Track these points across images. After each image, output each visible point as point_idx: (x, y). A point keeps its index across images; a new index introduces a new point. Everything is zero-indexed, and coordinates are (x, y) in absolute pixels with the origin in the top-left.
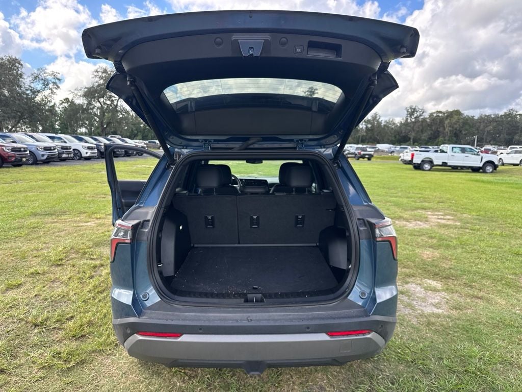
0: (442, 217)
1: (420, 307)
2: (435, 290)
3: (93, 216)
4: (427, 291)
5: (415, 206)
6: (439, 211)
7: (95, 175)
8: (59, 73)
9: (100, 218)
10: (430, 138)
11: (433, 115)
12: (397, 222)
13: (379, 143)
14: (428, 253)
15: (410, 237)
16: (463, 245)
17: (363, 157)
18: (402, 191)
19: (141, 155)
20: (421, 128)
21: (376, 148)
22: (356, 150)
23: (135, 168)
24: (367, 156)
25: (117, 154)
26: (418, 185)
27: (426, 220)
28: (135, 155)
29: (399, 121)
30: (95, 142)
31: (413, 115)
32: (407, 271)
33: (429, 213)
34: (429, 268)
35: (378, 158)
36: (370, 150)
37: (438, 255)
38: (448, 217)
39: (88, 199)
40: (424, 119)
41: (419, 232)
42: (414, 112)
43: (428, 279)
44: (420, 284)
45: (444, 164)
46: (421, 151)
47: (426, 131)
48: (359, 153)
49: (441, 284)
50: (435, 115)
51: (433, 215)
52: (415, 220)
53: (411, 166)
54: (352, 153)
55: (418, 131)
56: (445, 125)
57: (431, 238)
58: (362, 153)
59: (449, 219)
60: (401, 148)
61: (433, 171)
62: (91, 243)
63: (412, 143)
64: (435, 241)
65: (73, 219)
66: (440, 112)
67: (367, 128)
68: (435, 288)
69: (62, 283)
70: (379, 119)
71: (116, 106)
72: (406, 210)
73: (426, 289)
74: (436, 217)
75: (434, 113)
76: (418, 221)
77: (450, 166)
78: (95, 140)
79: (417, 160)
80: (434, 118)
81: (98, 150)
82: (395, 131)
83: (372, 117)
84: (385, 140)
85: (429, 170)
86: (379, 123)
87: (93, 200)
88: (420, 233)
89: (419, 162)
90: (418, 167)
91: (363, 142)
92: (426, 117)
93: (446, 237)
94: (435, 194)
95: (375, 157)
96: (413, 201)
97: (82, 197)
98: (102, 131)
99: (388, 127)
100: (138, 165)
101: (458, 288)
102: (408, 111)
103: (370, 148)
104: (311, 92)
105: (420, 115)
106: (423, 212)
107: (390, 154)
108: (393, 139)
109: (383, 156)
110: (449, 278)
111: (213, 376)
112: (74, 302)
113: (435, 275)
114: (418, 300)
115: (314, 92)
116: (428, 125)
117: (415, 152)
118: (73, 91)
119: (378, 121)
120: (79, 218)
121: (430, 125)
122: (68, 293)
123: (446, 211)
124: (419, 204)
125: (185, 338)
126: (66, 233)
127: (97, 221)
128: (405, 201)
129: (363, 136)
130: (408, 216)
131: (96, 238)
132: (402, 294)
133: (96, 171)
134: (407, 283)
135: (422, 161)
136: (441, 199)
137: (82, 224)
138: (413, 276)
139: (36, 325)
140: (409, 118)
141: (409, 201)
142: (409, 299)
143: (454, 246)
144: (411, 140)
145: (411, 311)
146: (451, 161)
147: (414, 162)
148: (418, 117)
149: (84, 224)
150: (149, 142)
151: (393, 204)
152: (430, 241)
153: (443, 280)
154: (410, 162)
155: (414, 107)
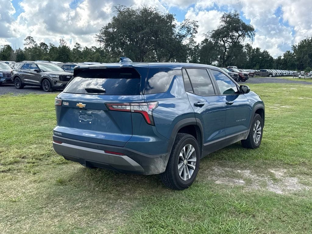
8: (198, 22)
19: (244, 81)
118: (205, 34)
125: (63, 144)
150: (261, 71)
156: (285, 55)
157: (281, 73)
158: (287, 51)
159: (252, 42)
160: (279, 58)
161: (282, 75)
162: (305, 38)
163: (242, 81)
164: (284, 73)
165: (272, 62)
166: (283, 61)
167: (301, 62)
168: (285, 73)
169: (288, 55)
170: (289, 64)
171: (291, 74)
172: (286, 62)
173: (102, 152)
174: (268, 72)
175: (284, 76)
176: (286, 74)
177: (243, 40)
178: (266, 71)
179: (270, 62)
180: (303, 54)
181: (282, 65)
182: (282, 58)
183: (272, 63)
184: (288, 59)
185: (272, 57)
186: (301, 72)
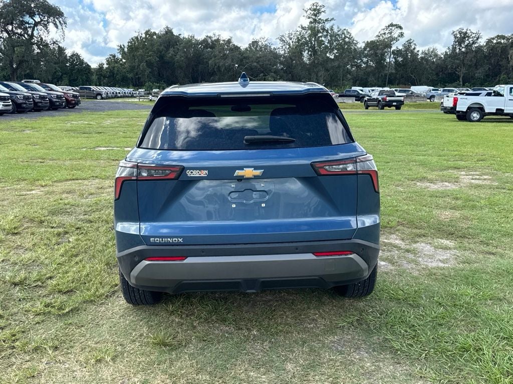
0: (478, 177)
1: (425, 263)
2: (446, 248)
3: (37, 183)
4: (437, 249)
5: (446, 165)
6: (475, 171)
7: (17, 135)
9: (46, 185)
10: (487, 76)
11: (492, 42)
12: (418, 184)
13: (415, 85)
14: (447, 214)
15: (429, 199)
16: (492, 205)
17: (389, 104)
18: (434, 148)
19: (73, 107)
20: (474, 60)
21: (409, 91)
22: (379, 95)
23: (69, 125)
24: (394, 104)
25: (40, 106)
26: (458, 140)
27: (456, 180)
28: (64, 108)
29: (444, 51)
30: (7, 90)
31: (464, 42)
32: (418, 231)
33: (462, 173)
34: (445, 228)
35: (410, 106)
36: (399, 95)
37: (459, 216)
38: (486, 177)
39: (21, 163)
40: (480, 48)
41: (443, 193)
42: (464, 38)
43: (441, 238)
44: (430, 243)
45: (500, 112)
46: (467, 94)
47: (481, 66)
48: (384, 99)
49: (455, 243)
50: (495, 41)
51: (467, 175)
52: (442, 181)
53: (454, 116)
54: (374, 100)
55: (470, 66)
56: (509, 56)
57: (457, 199)
58: (388, 99)
59: (485, 179)
60: (444, 91)
61: (484, 122)
62: (46, 212)
63: (461, 83)
64: (459, 202)
65: (12, 187)
66: (503, 37)
67: (396, 61)
68: (446, 246)
69: (26, 250)
70: (414, 49)
71: (32, 36)
72: (433, 171)
73: (436, 247)
74: (471, 177)
75: (493, 39)
76: (446, 182)
77: (507, 114)
78: (7, 86)
79: (462, 107)
80: (494, 46)
81: (12, 101)
82: (438, 66)
83: (404, 45)
84: (423, 80)
85: (478, 121)
86: (415, 55)
87: (29, 166)
88: (444, 195)
89: (465, 110)
90: (464, 117)
91: (391, 83)
92: (482, 44)
93: (474, 197)
94: (477, 151)
95: (407, 105)
96: (445, 160)
97: (13, 162)
98: (13, 74)
99: (427, 60)
100: (72, 121)
101: (472, 246)
102: (456, 37)
103: (400, 91)
104: (315, 10)
105: (474, 43)
106: (455, 172)
107: (429, 100)
108: (435, 77)
109: (418, 102)
110: (465, 237)
111: (210, 312)
112: (47, 265)
113: (450, 235)
114: (425, 257)
115: (319, 10)
116: (485, 56)
117: (459, 97)
119: (412, 52)
120: (19, 186)
121: (487, 57)
122: (38, 258)
123: (485, 170)
124: (451, 163)
125: (190, 260)
126: (10, 203)
127: (42, 189)
128: (435, 159)
129: (391, 74)
130: (434, 176)
131: (49, 206)
132: (408, 252)
133: (18, 130)
134: (416, 242)
135: (469, 108)
136: (484, 157)
137: (24, 193)
138: (424, 236)
139: (16, 284)
140: (458, 47)
141: (439, 159)
142: (415, 256)
143: (481, 207)
144: (461, 80)
145: (414, 266)
146: (508, 108)
147: (458, 109)
148: (471, 46)
149: (28, 193)
150: (81, 89)
151: (417, 163)
152: (453, 202)
153: (458, 239)
154: (452, 110)
155: (464, 31)
156: (109, 63)
157: (113, 93)
158: (111, 55)
159: (62, 37)
160: (101, 66)
161: (116, 96)
162: (136, 35)
163: (69, 108)
164: (118, 91)
165: (89, 72)
166: (107, 72)
167: (137, 74)
168: (119, 93)
169: (112, 61)
170: (118, 77)
171: (127, 94)
172: (114, 74)
173: (310, 256)
174: (93, 90)
175: (118, 97)
176: (121, 94)
177: (46, 32)
178: (91, 88)
179: (86, 73)
180: (137, 60)
181: (106, 79)
182: (105, 66)
183: (89, 74)
184: (116, 69)
185: (88, 65)
186: (140, 90)
